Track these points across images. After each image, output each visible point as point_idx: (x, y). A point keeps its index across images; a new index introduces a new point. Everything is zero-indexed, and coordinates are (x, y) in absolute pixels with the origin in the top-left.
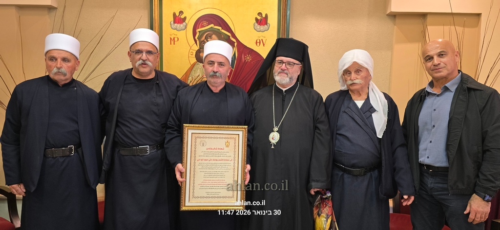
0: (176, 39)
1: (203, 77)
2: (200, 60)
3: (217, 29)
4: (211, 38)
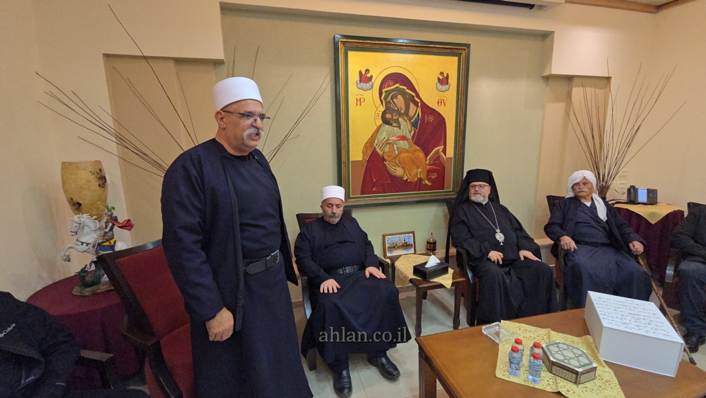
0: (362, 100)
1: (388, 140)
2: (386, 121)
3: (402, 89)
4: (397, 99)
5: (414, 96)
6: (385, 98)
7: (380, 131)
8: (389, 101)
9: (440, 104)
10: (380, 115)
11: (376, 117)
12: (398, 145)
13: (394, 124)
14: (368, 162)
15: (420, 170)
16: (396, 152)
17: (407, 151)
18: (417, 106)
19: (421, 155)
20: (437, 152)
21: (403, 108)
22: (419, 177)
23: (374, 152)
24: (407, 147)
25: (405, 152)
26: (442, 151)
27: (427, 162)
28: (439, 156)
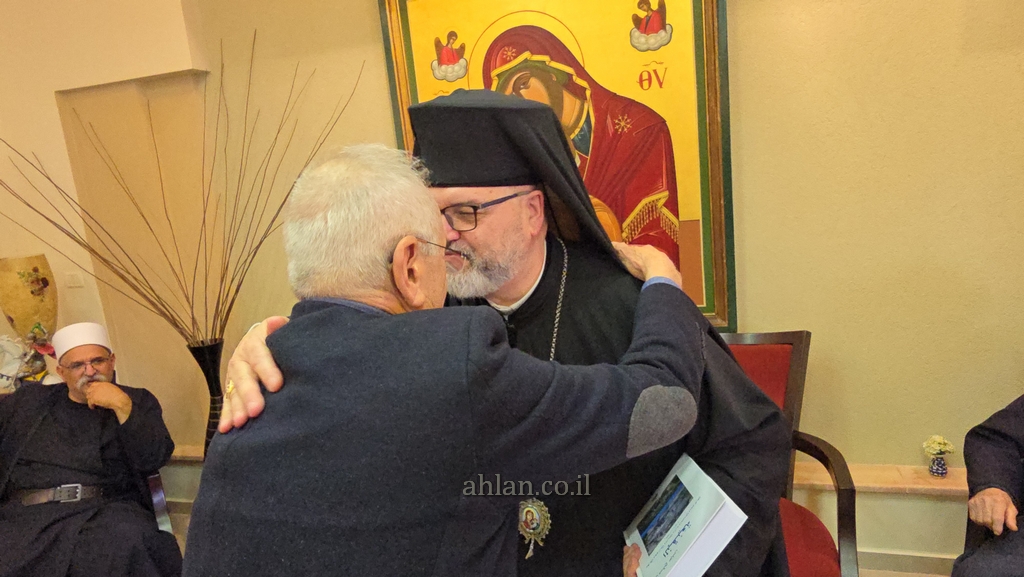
3: (538, 62)
4: (527, 88)
5: (570, 76)
9: (646, 84)
26: (665, 205)
27: (624, 235)
28: (658, 219)
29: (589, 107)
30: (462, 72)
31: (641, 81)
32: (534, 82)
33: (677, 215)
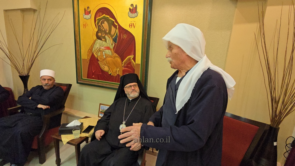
1: (100, 49)
2: (98, 38)
3: (107, 17)
4: (104, 24)
5: (114, 22)
6: (98, 23)
7: (96, 43)
8: (100, 25)
9: (131, 26)
10: (95, 34)
11: (93, 35)
12: (106, 53)
13: (103, 39)
14: (90, 60)
15: (118, 69)
16: (104, 56)
17: (111, 57)
18: (116, 28)
19: (119, 60)
20: (129, 59)
21: (108, 29)
22: (118, 74)
23: (93, 55)
24: (110, 54)
25: (109, 57)
26: (132, 59)
27: (123, 65)
28: (131, 62)
29: (117, 31)
30: (90, 17)
31: (130, 26)
32: (105, 22)
33: (135, 62)
